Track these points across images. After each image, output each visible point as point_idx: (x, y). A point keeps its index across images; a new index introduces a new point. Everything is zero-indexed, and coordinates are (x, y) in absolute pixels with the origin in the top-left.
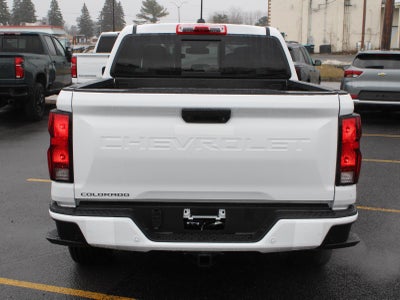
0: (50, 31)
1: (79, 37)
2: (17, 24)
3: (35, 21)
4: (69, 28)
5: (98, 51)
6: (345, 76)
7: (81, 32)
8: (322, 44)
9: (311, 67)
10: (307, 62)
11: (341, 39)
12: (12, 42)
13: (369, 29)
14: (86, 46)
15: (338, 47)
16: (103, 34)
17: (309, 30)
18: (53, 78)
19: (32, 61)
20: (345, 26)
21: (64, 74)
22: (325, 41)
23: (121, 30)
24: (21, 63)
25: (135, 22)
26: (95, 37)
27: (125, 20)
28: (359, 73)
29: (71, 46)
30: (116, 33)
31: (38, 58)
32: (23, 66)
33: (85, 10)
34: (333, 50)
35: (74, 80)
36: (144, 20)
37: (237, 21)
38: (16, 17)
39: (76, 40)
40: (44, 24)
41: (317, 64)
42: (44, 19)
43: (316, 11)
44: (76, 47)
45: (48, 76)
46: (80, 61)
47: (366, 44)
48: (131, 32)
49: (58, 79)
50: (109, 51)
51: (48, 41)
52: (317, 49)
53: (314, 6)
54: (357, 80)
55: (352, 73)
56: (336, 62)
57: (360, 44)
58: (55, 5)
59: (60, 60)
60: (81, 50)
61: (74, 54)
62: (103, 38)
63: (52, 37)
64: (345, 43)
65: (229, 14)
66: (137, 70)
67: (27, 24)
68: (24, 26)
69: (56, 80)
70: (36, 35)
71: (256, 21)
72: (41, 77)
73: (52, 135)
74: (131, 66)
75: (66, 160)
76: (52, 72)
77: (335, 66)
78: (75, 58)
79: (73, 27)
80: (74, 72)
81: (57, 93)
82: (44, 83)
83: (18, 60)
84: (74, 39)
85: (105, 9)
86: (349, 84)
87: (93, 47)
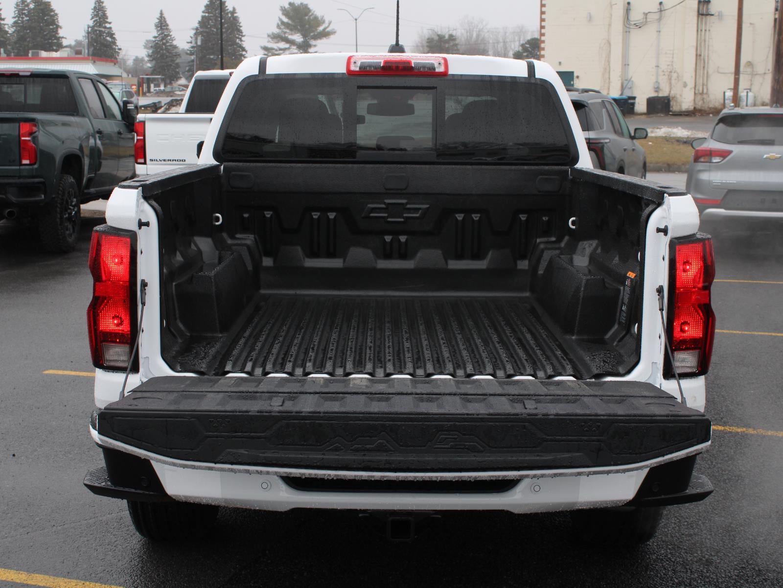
0: (90, 68)
1: (149, 81)
2: (21, 55)
3: (59, 47)
4: (130, 63)
5: (189, 110)
6: (696, 159)
7: (154, 71)
8: (653, 94)
9: (626, 142)
10: (619, 132)
11: (691, 84)
12: (14, 91)
13: (750, 64)
14: (165, 100)
15: (686, 100)
16: (200, 74)
17: (625, 65)
18: (96, 166)
19: (52, 129)
20: (698, 56)
21: (119, 157)
22: (657, 89)
23: (235, 66)
24: (31, 134)
25: (265, 49)
26: (183, 81)
27: (245, 45)
28: (724, 154)
29: (134, 99)
30: (226, 72)
31: (64, 124)
32: (35, 139)
33: (162, 24)
34: (675, 107)
35: (140, 169)
36: (283, 45)
37: (476, 48)
38: (21, 39)
39: (143, 86)
40: (77, 54)
41: (639, 135)
42: (79, 43)
43: (638, 26)
44: (143, 101)
45: (86, 161)
46: (151, 130)
47: (742, 94)
48: (256, 72)
49: (107, 167)
50: (212, 109)
51: (88, 88)
52: (641, 106)
53: (636, 16)
54: (719, 168)
55: (710, 154)
56: (680, 132)
57: (729, 94)
58: (100, 14)
59: (111, 127)
60: (155, 108)
61: (140, 117)
62: (199, 82)
63: (95, 81)
64: (700, 93)
65: (460, 33)
66: (267, 148)
67: (44, 54)
68: (36, 58)
69: (103, 170)
70: (62, 77)
71: (516, 47)
72: (72, 162)
73: (97, 278)
74: (257, 139)
75: (125, 328)
76: (95, 154)
77: (679, 141)
78: (143, 123)
79: (137, 60)
80: (140, 153)
81: (106, 196)
82: (79, 176)
83: (26, 127)
84: (140, 85)
85: (204, 22)
86: (704, 176)
87: (178, 102)
